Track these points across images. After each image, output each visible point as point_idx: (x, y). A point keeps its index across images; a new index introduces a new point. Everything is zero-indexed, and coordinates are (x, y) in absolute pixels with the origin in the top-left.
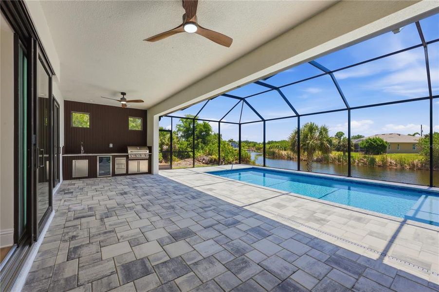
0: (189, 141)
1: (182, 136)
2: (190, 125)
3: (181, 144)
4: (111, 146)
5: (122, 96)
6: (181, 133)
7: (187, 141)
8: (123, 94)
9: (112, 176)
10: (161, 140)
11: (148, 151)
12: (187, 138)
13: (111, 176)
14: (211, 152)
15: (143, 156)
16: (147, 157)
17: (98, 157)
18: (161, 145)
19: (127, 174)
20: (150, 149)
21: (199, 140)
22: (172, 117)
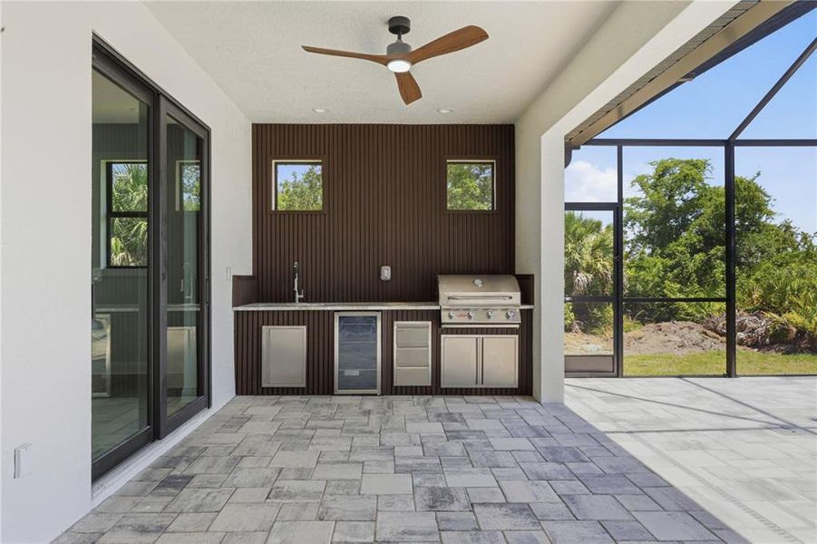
0: (670, 256)
1: (640, 238)
2: (671, 197)
3: (640, 268)
4: (386, 273)
5: (393, 38)
6: (638, 228)
7: (661, 255)
8: (399, 26)
9: (382, 394)
10: (567, 254)
11: (517, 297)
12: (662, 246)
13: (378, 391)
14: (773, 298)
15: (498, 318)
16: (516, 321)
17: (337, 316)
18: (571, 270)
19: (436, 388)
20: (527, 287)
21: (712, 252)
22: (620, 143)
